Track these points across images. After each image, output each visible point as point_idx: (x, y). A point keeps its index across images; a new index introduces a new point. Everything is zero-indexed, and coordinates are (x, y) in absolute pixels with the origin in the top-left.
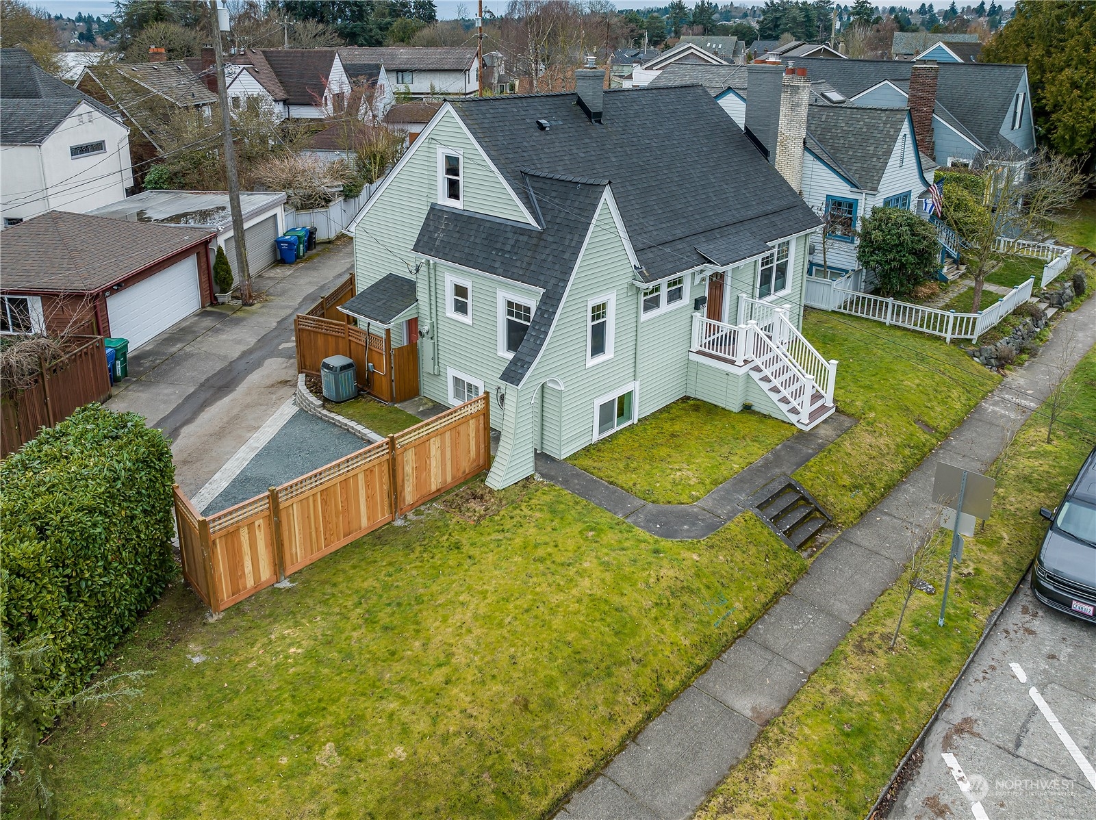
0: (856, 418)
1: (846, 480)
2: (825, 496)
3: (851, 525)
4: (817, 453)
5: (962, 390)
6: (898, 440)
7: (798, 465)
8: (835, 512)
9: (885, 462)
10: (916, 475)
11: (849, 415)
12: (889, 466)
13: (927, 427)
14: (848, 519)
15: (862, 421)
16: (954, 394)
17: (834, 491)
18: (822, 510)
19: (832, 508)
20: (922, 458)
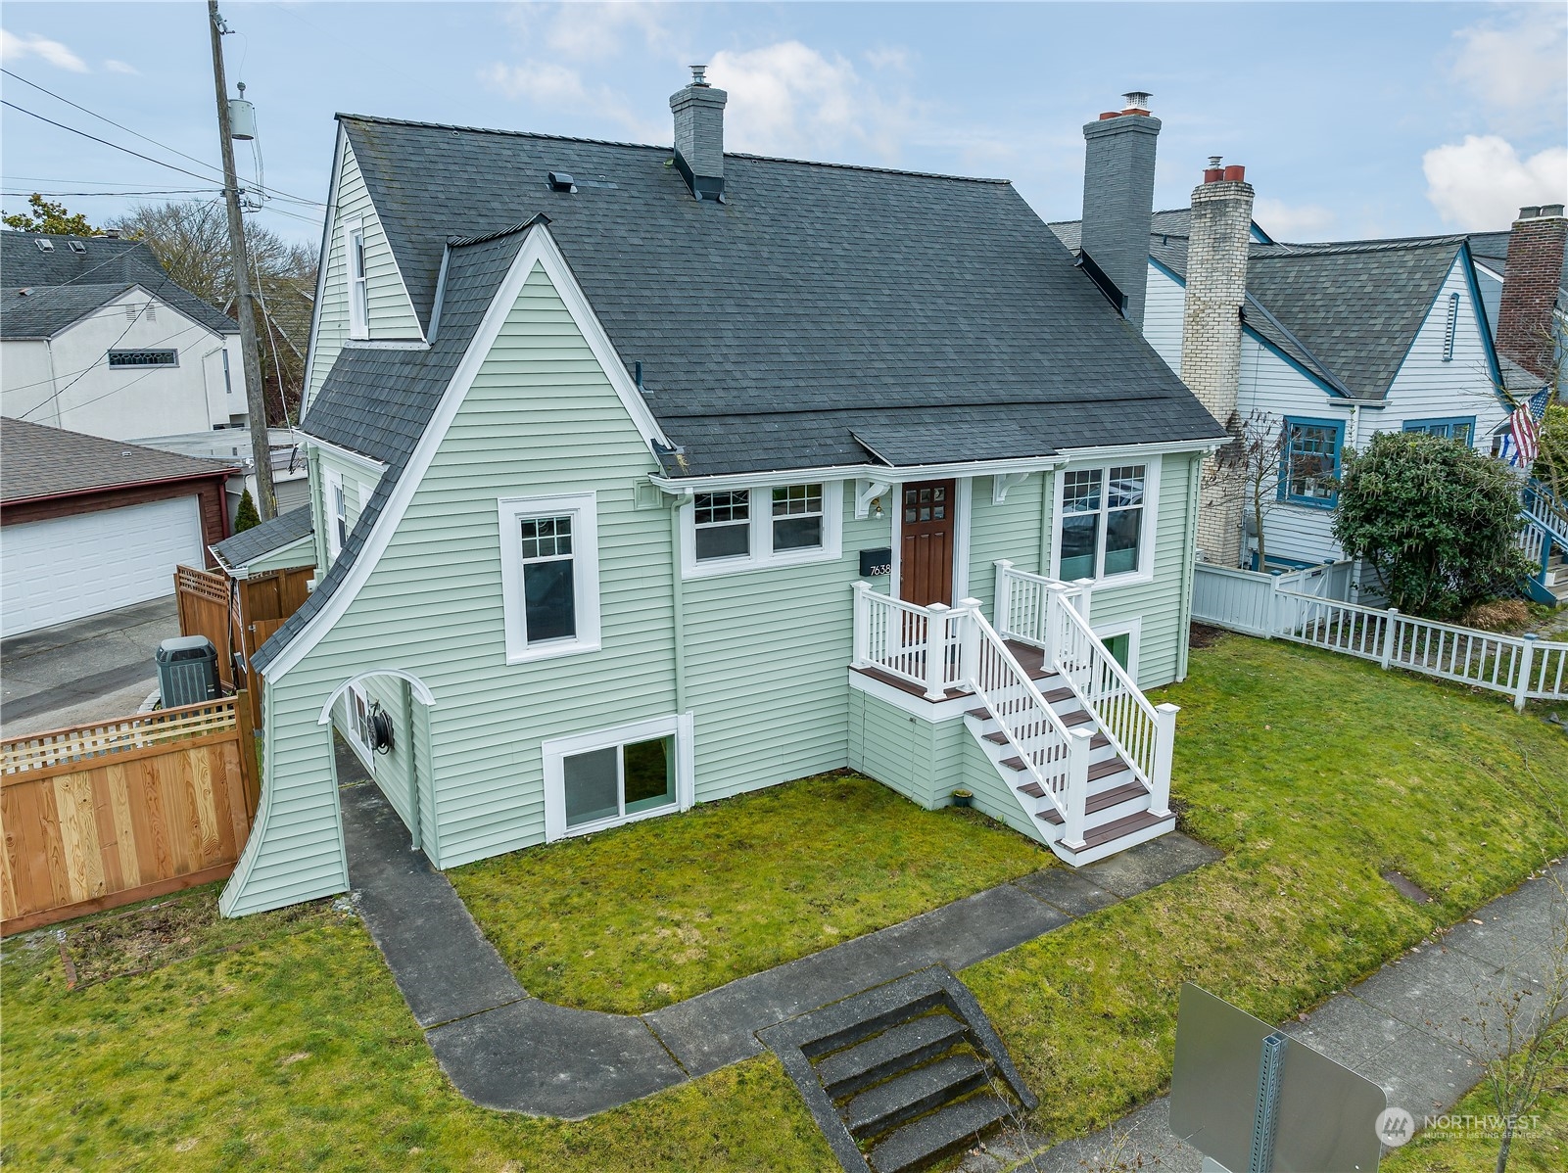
0: (1216, 849)
1: (1121, 1001)
2: (1039, 1038)
3: (1085, 1132)
4: (1066, 922)
5: (1533, 811)
6: (1319, 911)
7: (998, 946)
8: (1050, 1086)
9: (1260, 964)
10: (1342, 1006)
11: (1201, 840)
12: (1265, 975)
13: (1416, 889)
14: (1082, 1111)
15: (1231, 856)
16: (1512, 818)
17: (1070, 1029)
18: (1011, 1077)
19: (1045, 1074)
20: (1374, 965)
